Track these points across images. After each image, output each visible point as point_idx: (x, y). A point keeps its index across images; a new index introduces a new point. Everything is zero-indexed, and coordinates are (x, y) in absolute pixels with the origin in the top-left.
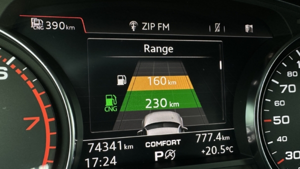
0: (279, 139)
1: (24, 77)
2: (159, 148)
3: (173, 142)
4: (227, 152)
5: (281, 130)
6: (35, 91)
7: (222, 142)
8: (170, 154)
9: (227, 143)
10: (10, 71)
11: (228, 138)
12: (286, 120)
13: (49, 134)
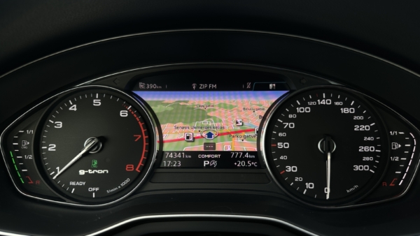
0: (282, 158)
1: (135, 116)
2: (207, 159)
3: (216, 156)
4: (253, 166)
5: (283, 151)
6: (140, 122)
7: (249, 159)
8: (214, 163)
9: (252, 160)
10: (129, 113)
11: (254, 157)
12: (286, 145)
13: (145, 144)
